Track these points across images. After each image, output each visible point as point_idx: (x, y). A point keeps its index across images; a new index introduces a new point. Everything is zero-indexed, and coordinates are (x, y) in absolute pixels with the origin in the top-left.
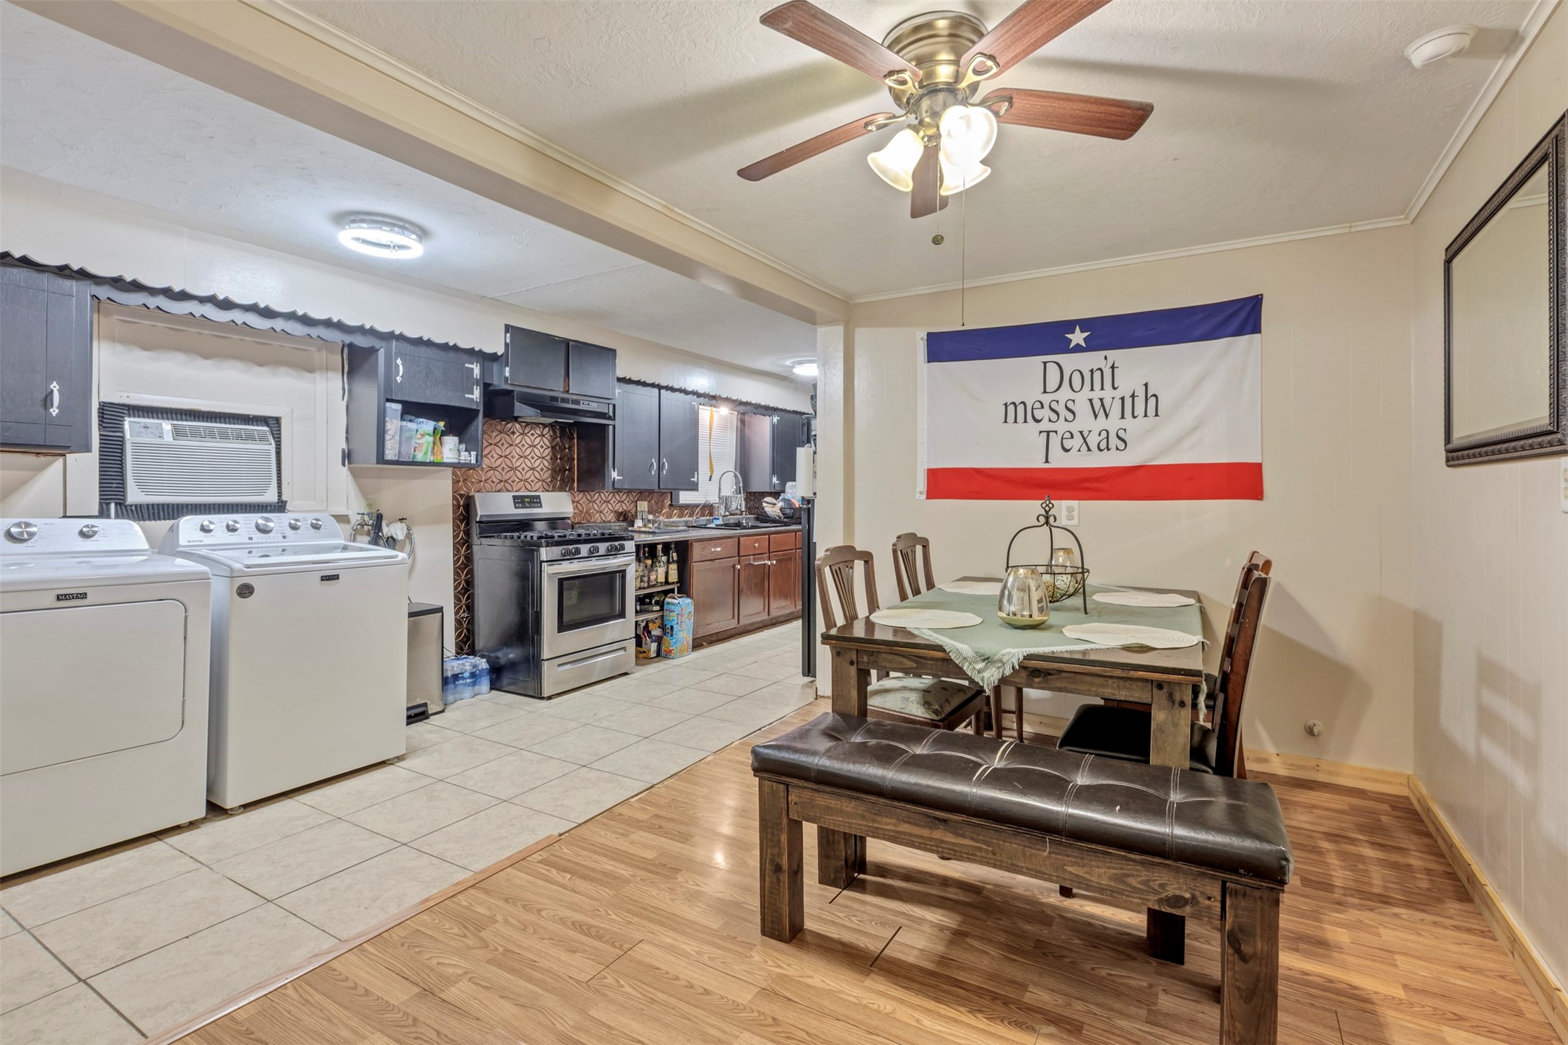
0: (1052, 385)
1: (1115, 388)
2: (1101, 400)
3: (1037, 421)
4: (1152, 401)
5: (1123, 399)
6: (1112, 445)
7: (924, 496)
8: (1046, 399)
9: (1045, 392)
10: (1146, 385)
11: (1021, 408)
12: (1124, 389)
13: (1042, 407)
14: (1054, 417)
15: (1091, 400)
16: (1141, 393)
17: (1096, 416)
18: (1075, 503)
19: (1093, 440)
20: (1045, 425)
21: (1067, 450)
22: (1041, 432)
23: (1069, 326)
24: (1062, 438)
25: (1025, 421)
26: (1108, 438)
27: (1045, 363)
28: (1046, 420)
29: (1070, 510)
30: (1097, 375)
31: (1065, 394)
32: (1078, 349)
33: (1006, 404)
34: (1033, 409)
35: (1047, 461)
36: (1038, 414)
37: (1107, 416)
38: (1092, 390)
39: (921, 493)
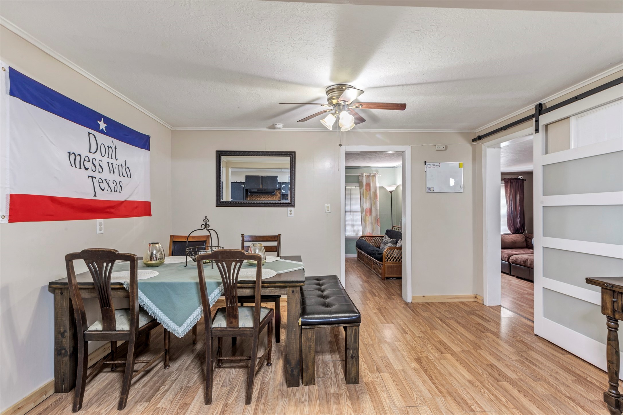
0: (93, 149)
1: (117, 160)
2: (112, 164)
3: (87, 169)
4: (127, 169)
5: (119, 166)
6: (118, 190)
7: (6, 220)
8: (91, 156)
9: (90, 152)
10: (125, 161)
11: (78, 158)
12: (119, 162)
13: (89, 161)
14: (94, 169)
15: (108, 163)
16: (124, 165)
17: (110, 172)
18: (102, 220)
19: (112, 186)
20: (90, 173)
21: (103, 190)
22: (89, 176)
23: (100, 117)
24: (99, 182)
25: (80, 168)
26: (117, 185)
27: (89, 133)
28: (90, 169)
29: (100, 224)
30: (110, 149)
31: (98, 156)
32: (102, 132)
33: (69, 153)
34: (84, 160)
35: (95, 196)
36: (87, 165)
37: (114, 173)
38: (108, 158)
39: (3, 217)
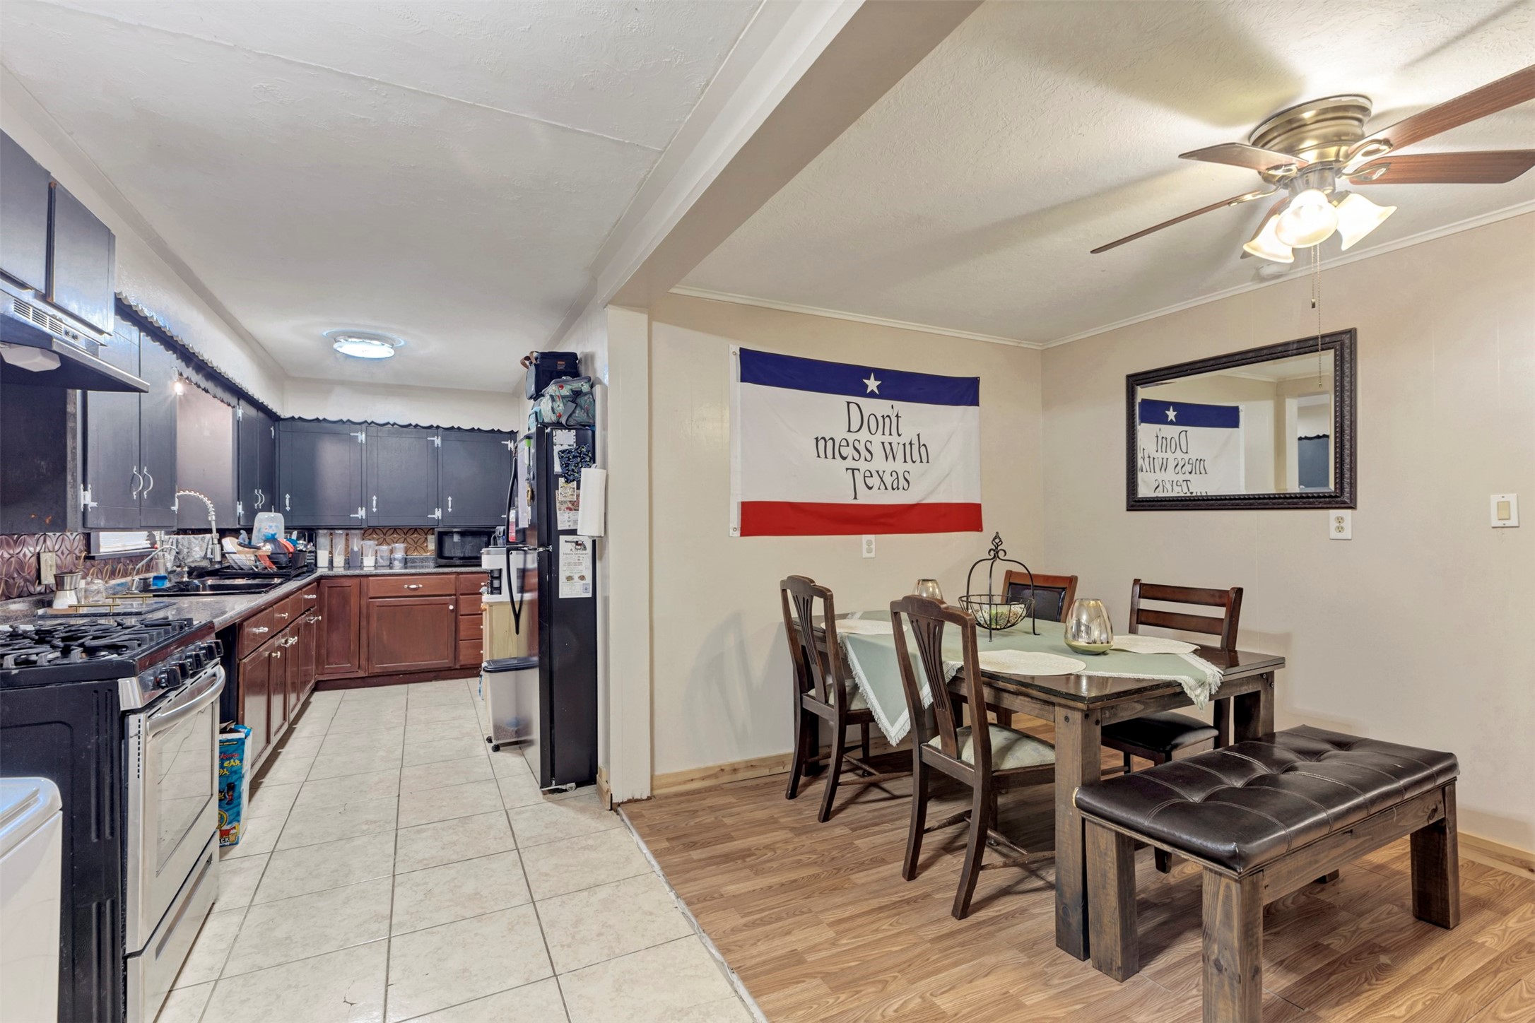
0: (855, 427)
1: (899, 435)
2: (890, 444)
3: (844, 458)
4: (923, 449)
5: (904, 445)
6: (901, 486)
7: (738, 533)
8: (851, 438)
9: (849, 431)
10: (918, 435)
11: (830, 443)
12: (905, 439)
13: (848, 445)
14: (857, 456)
15: (883, 443)
16: (915, 441)
17: (887, 458)
18: (872, 537)
19: (888, 480)
20: (850, 463)
21: (870, 488)
22: (847, 469)
23: (866, 372)
24: (865, 477)
25: (834, 458)
26: (898, 478)
27: (849, 403)
28: (850, 458)
29: (869, 543)
30: (887, 420)
31: (864, 435)
32: (872, 395)
33: (817, 439)
34: (840, 446)
35: (855, 498)
36: (845, 451)
37: (894, 458)
38: (883, 434)
39: (735, 529)
